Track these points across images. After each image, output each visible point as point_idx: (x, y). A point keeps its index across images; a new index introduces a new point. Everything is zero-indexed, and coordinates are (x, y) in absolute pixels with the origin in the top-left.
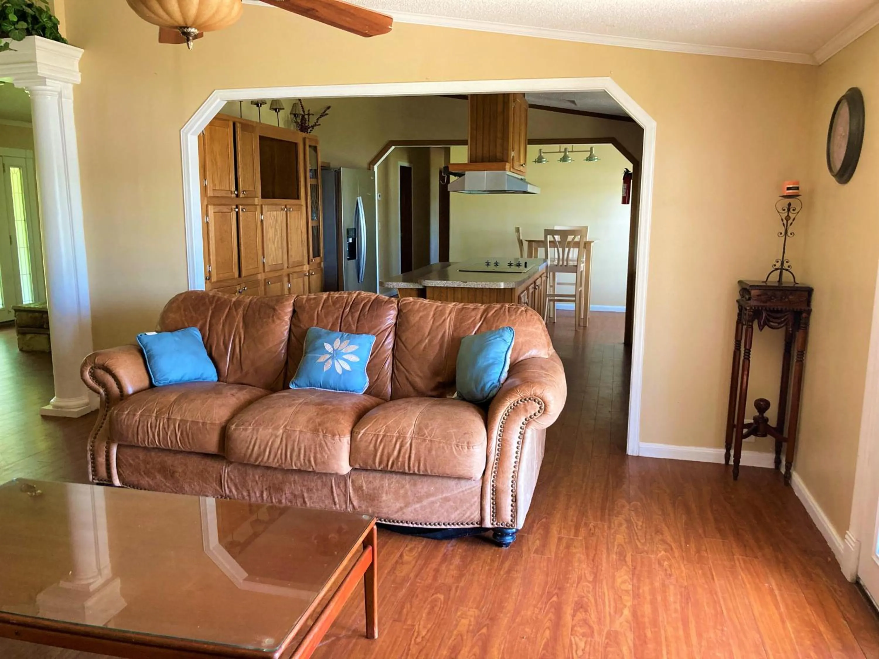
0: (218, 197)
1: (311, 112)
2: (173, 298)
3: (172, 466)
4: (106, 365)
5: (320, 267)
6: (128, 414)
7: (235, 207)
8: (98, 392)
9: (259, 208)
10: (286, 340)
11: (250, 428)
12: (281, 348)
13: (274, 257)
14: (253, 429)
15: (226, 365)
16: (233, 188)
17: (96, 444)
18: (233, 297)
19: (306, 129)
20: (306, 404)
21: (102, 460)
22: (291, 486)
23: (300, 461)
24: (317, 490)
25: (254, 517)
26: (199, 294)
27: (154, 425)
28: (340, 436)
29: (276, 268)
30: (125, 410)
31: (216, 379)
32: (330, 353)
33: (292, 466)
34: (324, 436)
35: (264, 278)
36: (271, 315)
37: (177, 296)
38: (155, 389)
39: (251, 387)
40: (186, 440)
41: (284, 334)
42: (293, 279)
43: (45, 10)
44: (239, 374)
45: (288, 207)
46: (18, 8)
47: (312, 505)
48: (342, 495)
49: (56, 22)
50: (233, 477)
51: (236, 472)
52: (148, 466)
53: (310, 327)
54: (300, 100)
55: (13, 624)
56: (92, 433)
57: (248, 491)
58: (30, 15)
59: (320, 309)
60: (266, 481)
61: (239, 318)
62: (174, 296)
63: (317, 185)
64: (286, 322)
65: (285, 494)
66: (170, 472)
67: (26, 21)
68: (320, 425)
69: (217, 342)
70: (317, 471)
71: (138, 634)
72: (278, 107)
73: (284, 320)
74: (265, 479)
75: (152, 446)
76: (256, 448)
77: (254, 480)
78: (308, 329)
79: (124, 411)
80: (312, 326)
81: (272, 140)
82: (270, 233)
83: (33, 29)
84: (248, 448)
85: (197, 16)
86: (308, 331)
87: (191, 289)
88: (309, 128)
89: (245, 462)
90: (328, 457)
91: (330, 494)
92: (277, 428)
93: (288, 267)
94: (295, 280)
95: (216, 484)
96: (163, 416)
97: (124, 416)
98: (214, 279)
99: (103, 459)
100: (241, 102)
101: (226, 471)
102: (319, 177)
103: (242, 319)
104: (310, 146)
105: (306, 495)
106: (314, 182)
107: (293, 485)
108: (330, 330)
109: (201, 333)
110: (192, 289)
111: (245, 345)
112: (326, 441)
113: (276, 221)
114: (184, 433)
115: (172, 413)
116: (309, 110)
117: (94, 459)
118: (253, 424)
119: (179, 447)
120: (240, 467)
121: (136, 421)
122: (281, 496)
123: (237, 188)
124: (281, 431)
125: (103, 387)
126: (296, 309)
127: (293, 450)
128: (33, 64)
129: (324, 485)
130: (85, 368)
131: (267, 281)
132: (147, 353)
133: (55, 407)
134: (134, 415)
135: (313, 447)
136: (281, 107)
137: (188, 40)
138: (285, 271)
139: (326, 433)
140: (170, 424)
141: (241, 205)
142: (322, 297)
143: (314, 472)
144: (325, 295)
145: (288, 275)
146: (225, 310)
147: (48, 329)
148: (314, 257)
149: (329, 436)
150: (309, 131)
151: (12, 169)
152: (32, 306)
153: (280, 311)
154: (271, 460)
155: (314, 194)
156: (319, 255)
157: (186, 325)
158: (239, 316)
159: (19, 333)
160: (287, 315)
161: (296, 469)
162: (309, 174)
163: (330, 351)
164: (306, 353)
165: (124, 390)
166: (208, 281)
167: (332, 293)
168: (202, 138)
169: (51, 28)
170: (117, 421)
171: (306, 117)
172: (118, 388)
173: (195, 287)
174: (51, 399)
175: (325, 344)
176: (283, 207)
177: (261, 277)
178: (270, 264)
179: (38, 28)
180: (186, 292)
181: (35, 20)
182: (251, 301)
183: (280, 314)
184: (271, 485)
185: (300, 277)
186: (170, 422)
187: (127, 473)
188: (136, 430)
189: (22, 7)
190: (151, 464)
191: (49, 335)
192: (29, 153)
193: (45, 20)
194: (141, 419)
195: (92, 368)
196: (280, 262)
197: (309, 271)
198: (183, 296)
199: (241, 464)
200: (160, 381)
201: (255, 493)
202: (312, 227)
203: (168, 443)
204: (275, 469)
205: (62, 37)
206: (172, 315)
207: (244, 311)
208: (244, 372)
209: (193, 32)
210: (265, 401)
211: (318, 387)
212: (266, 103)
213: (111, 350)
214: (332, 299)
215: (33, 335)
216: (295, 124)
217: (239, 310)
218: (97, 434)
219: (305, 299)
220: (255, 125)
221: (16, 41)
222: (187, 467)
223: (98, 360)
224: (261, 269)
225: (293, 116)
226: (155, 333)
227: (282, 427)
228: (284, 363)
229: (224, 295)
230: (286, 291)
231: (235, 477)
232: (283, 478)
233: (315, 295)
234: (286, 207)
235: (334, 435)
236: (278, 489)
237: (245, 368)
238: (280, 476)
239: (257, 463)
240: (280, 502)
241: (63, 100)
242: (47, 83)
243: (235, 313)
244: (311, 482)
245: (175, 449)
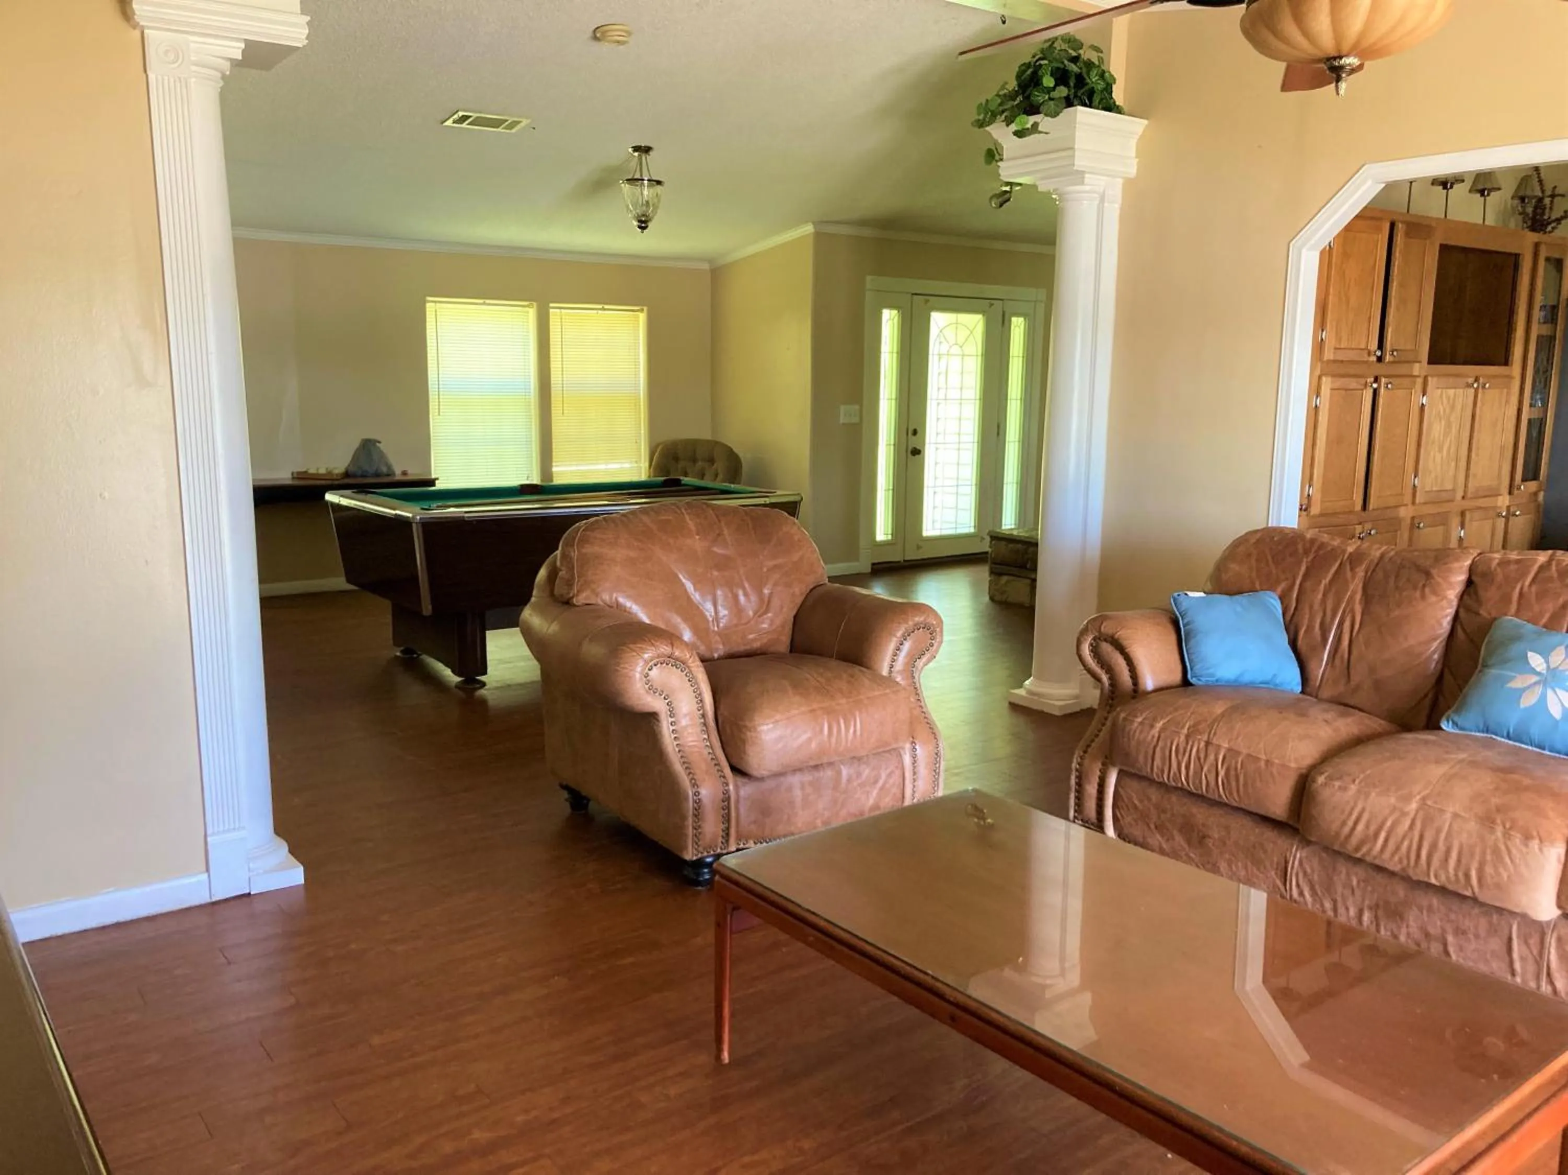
0: (1342, 362)
1: (1557, 191)
2: (1241, 537)
3: (1203, 825)
4: (1116, 636)
5: (1536, 501)
6: (1141, 723)
7: (1372, 380)
8: (1098, 679)
9: (1419, 381)
10: (1445, 635)
11: (1353, 788)
12: (1432, 649)
13: (1436, 477)
14: (1359, 791)
15: (1320, 668)
16: (1374, 345)
17: (1086, 762)
18: (1350, 545)
19: (1542, 225)
20: (1473, 764)
21: (1091, 790)
22: (1422, 913)
23: (1447, 871)
24: (1477, 936)
25: (1334, 957)
26: (1287, 534)
27: (1181, 750)
28: (1541, 841)
29: (1440, 498)
30: (1139, 714)
31: (1299, 689)
32: (1539, 674)
33: (1428, 875)
34: (1507, 835)
35: (1411, 515)
36: (1421, 585)
37: (1247, 534)
38: (1191, 688)
39: (1361, 714)
40: (1234, 784)
41: (1441, 625)
42: (1471, 520)
43: (1097, 63)
44: (1341, 688)
45: (1481, 380)
46: (1056, 65)
47: (1461, 961)
48: (1531, 961)
49: (1110, 82)
50: (1309, 870)
51: (1315, 862)
52: (1163, 816)
53: (1500, 617)
54: (1537, 169)
55: (949, 1002)
56: (1082, 743)
57: (1335, 902)
58: (1073, 74)
59: (1527, 583)
60: (1373, 892)
61: (1356, 586)
62: (1243, 533)
63: (1552, 338)
64: (1450, 601)
65: (1407, 927)
66: (1198, 834)
67: (1066, 85)
68: (1498, 810)
69: (1309, 622)
70: (1482, 897)
71: (1126, 1080)
72: (1488, 186)
73: (1445, 597)
74: (1369, 888)
75: (1174, 784)
76: (1360, 827)
77: (1348, 885)
78: (1495, 619)
79: (1136, 717)
80: (1506, 614)
81: (1465, 250)
82: (1435, 429)
83: (1076, 96)
84: (1344, 823)
85: (1362, 34)
86: (1496, 622)
87: (1272, 523)
88: (1549, 223)
89: (1336, 848)
90: (1509, 877)
91: (1504, 949)
92: (1407, 799)
93: (1463, 498)
94: (1475, 524)
95: (1276, 874)
96: (1199, 737)
97: (1136, 725)
98: (1315, 510)
99: (1094, 788)
100: (1411, 183)
101: (1298, 856)
102: (1560, 321)
103: (1361, 585)
104: (1548, 259)
105: (1450, 939)
106: (1546, 330)
107: (1425, 912)
108: (1545, 626)
109: (1282, 603)
110: (1274, 525)
111: (1361, 636)
112: (1509, 843)
113: (1453, 408)
114: (1232, 773)
115: (1215, 734)
116: (1555, 187)
117: (1079, 784)
118: (1360, 783)
119: (1220, 796)
120: (1324, 855)
121: (1153, 737)
122: (1399, 928)
123: (1381, 346)
124: (1414, 806)
125: (1107, 672)
126: (1474, 578)
127: (1434, 847)
128: (1069, 153)
129: (1493, 930)
130: (1086, 637)
131: (1416, 521)
132: (1184, 627)
133: (1030, 693)
134: (1152, 726)
135: (1478, 850)
136: (1496, 186)
137: (1338, 79)
138: (1459, 504)
139: (1511, 828)
140: (1209, 752)
141: (1385, 377)
142: (1535, 561)
143: (1474, 900)
144: (1542, 557)
145: (1463, 514)
146: (1331, 566)
147: (1034, 569)
148: (1524, 480)
149: (1517, 838)
150: (1549, 228)
151: (1014, 319)
152: (1015, 533)
153: (1440, 580)
154: (1386, 855)
155: (1544, 356)
156: (1535, 477)
157: (1258, 586)
158: (1356, 581)
159: (992, 572)
160: (1453, 589)
161: (1438, 884)
162: (1537, 314)
163: (1538, 669)
164: (1485, 666)
165: (1141, 681)
166: (1304, 513)
167: (1559, 553)
168: (1327, 255)
169: (1102, 91)
170: (1123, 730)
171: (1547, 201)
172: (1131, 677)
173: (1279, 523)
174: (1025, 681)
175: (1530, 654)
176: (1471, 380)
177: (1405, 513)
178: (1427, 489)
179: (1083, 94)
180: (1263, 529)
181: (1080, 80)
182: (1382, 556)
183: (1438, 584)
184: (1381, 903)
185: (1486, 519)
186: (1210, 748)
187: (1127, 820)
188: (1151, 752)
189: (1063, 63)
190: (1168, 815)
191: (1034, 580)
192: (1042, 294)
193: (1094, 80)
194: (1163, 735)
195: (1094, 639)
196: (1449, 487)
197: (1508, 508)
198: (1258, 536)
199: (1327, 849)
200: (1201, 676)
201: (1347, 909)
202: (1530, 421)
203: (1201, 783)
204: (1392, 874)
205: (1117, 103)
206: (1234, 567)
207: (1366, 572)
208: (1352, 683)
209: (1349, 65)
210: (1389, 744)
211: (1503, 737)
212: (1463, 181)
213: (1128, 613)
214: (1557, 565)
215: (1011, 578)
216: (1520, 218)
217: (1357, 570)
218: (1088, 746)
219: (1497, 561)
220: (1434, 224)
221: (1049, 118)
222: (1229, 833)
223: (1107, 628)
224: (1408, 498)
225: (1516, 202)
226: (1202, 594)
227: (1418, 797)
228: (1433, 680)
229: (1333, 539)
230: (1454, 544)
231: (1313, 871)
232: (1406, 896)
233: (1519, 554)
234: (1477, 380)
235: (1527, 837)
236: (1396, 914)
237: (1355, 678)
238: (1401, 891)
239: (1358, 855)
240: (1396, 937)
241: (1106, 204)
242: (1086, 181)
243: (1349, 574)
244: (1464, 917)
245: (1212, 797)
